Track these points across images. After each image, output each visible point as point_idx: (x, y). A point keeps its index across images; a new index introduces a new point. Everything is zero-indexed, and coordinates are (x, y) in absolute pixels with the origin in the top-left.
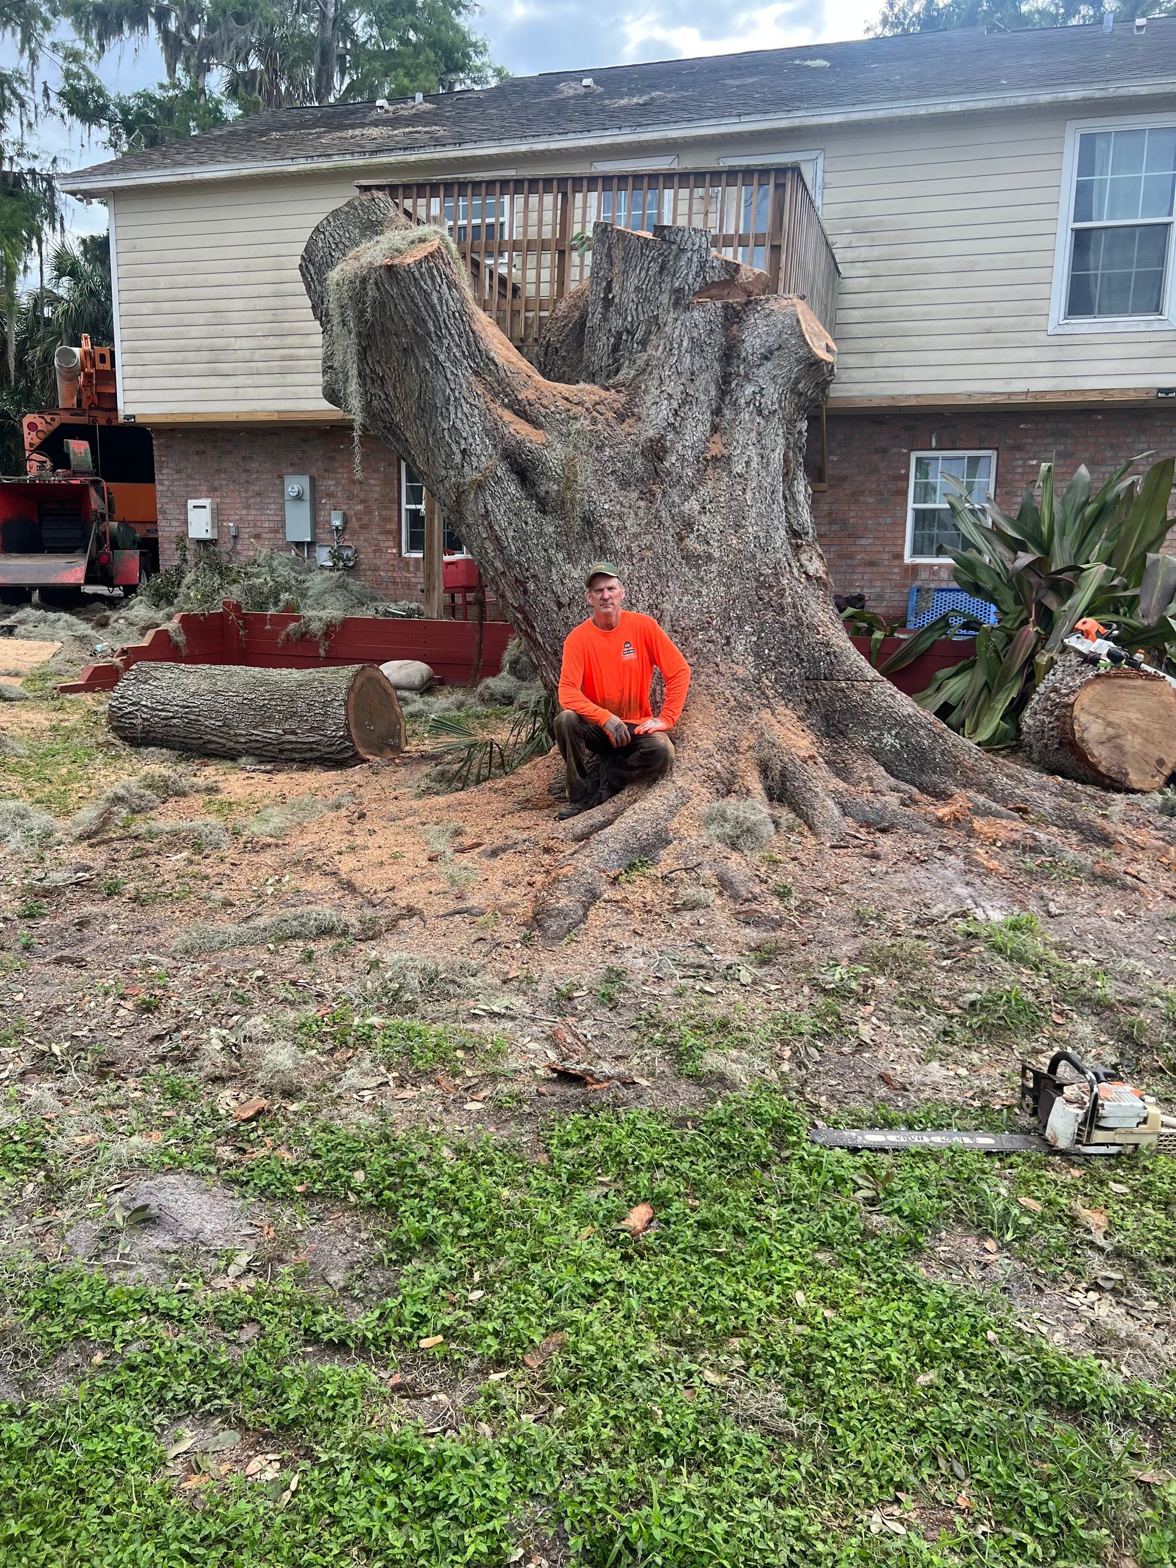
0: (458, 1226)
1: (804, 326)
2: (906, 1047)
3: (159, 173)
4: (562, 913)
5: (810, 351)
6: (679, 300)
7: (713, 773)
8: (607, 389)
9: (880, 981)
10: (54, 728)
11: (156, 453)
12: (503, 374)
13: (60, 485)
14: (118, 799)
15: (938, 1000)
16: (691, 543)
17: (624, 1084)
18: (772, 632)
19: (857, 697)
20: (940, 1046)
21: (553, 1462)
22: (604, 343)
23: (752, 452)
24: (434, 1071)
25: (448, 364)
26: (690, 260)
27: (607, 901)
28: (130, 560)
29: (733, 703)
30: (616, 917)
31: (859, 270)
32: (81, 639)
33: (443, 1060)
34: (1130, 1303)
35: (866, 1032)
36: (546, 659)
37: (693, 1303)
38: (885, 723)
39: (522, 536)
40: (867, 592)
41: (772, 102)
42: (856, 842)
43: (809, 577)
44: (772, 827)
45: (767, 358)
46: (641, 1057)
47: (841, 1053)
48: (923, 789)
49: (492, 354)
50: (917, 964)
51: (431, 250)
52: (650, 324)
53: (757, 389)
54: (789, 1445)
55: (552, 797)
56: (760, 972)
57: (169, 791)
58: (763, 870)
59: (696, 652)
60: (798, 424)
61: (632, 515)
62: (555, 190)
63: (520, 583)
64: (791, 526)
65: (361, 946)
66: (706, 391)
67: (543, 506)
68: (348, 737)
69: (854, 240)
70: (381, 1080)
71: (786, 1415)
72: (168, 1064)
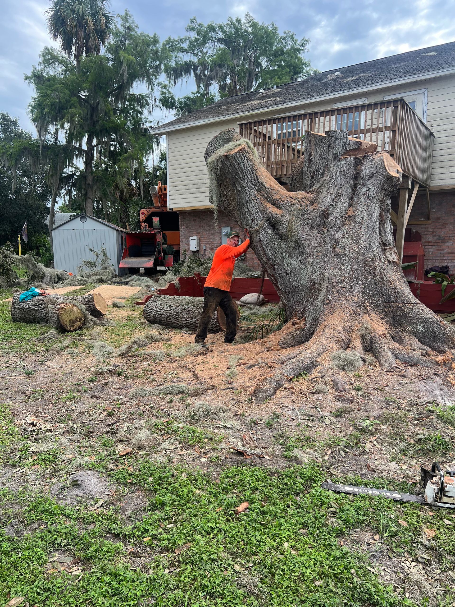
0: (174, 500)
1: (386, 164)
2: (384, 454)
3: (182, 125)
4: (264, 391)
5: (388, 173)
6: (336, 158)
7: (340, 340)
8: (308, 193)
9: (384, 427)
10: (128, 317)
11: (180, 221)
12: (268, 190)
13: (148, 233)
14: (135, 342)
15: (406, 437)
16: (338, 249)
17: (259, 457)
18: (370, 284)
19: (407, 310)
20: (400, 455)
21: (163, 586)
22: (308, 175)
23: (365, 213)
24: (195, 446)
25: (247, 188)
26: (340, 142)
27: (285, 388)
28: (170, 258)
29: (352, 312)
30: (286, 394)
31: (443, 134)
32: (148, 286)
33: (199, 442)
34: (429, 569)
35: (368, 446)
36: (282, 294)
37: (243, 540)
38: (419, 321)
39: (273, 249)
40: (450, 265)
41: (407, 73)
42: (398, 370)
43: (389, 261)
44: (361, 362)
45: (371, 177)
46: (273, 448)
47: (355, 455)
48: (433, 349)
49: (264, 183)
50: (402, 422)
51: (241, 148)
52: (325, 167)
53: (367, 189)
54: (252, 597)
55: (279, 347)
56: (334, 420)
57: (153, 340)
58: (353, 379)
59: (338, 291)
60: (386, 201)
61: (314, 240)
62: (308, 118)
63: (272, 266)
64: (382, 241)
65: (192, 398)
66: (347, 191)
67: (281, 237)
68: (218, 322)
69: (441, 122)
70: (175, 447)
71: (256, 586)
72: (109, 434)
